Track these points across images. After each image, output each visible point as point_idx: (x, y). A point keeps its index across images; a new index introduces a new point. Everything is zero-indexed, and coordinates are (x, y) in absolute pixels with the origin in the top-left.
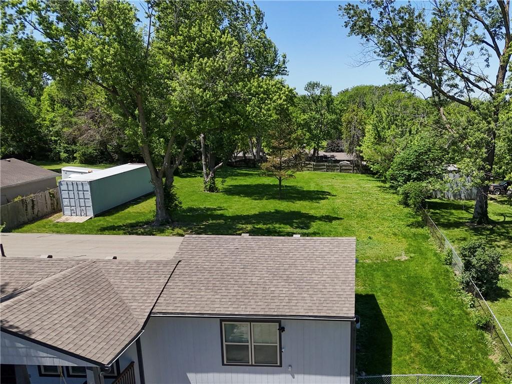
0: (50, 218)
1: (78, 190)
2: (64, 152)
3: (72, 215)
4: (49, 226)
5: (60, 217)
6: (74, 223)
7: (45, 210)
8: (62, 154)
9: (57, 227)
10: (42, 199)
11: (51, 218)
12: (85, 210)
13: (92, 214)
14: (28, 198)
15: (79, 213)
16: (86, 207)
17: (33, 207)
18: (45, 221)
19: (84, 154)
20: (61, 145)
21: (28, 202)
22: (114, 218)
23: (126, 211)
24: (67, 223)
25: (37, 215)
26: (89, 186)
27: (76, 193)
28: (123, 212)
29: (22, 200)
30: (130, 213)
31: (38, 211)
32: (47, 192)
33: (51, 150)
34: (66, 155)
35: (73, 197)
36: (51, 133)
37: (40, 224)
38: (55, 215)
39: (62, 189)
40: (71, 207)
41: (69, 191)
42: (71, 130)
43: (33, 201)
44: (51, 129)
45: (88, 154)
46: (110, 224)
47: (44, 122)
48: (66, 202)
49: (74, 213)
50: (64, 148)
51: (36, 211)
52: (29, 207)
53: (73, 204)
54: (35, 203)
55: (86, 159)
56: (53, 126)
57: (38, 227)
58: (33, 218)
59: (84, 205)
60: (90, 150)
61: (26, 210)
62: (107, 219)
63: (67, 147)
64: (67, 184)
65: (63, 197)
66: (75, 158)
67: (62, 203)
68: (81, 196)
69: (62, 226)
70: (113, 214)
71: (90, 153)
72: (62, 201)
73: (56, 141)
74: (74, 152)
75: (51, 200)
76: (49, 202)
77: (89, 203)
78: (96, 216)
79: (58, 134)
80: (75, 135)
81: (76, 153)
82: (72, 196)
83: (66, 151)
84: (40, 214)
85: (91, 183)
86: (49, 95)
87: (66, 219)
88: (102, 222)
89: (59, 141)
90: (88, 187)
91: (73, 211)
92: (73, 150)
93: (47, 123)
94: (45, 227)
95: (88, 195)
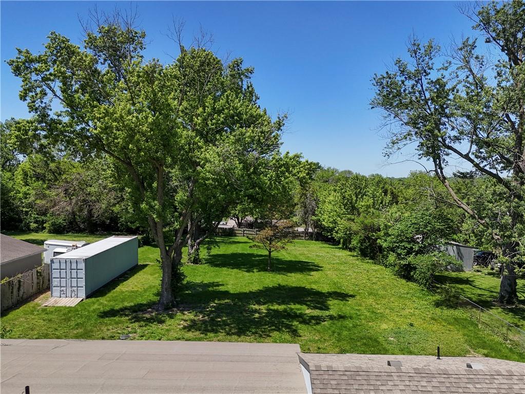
0: (36, 301)
1: (71, 269)
2: (34, 223)
3: (60, 297)
4: (37, 313)
5: (47, 299)
6: (65, 307)
7: (31, 291)
8: (32, 224)
9: (47, 313)
10: (28, 279)
11: (38, 300)
12: (76, 290)
13: (84, 295)
14: (15, 279)
15: (69, 294)
16: (78, 287)
17: (19, 289)
18: (31, 304)
19: (53, 224)
20: (32, 215)
21: (14, 283)
22: (108, 299)
23: (118, 289)
24: (57, 307)
25: (22, 298)
26: (84, 264)
27: (68, 272)
28: (114, 290)
29: (9, 282)
30: (123, 292)
31: (24, 293)
32: (34, 271)
33: (21, 221)
34: (35, 225)
35: (65, 277)
36: (23, 205)
37: (26, 309)
38: (42, 296)
39: (53, 268)
40: (61, 287)
41: (61, 269)
42: (44, 202)
43: (19, 281)
44: (23, 201)
45: (58, 224)
46: (107, 309)
47: (18, 194)
48: (55, 282)
49: (64, 293)
50: (35, 218)
51: (21, 293)
52: (15, 290)
53: (63, 284)
54: (22, 284)
55: (55, 229)
56: (26, 198)
57: (24, 314)
58: (18, 301)
59: (76, 285)
60: (61, 221)
61: (12, 293)
62: (101, 301)
63: (37, 217)
64: (60, 262)
65: (53, 276)
66: (44, 228)
67: (52, 283)
68: (74, 275)
69: (52, 312)
70: (106, 294)
71: (60, 223)
72: (52, 281)
73: (27, 212)
74: (43, 222)
75: (38, 278)
76: (35, 281)
77: (82, 283)
78: (87, 297)
79: (30, 206)
80: (47, 207)
81: (45, 223)
82: (63, 275)
83: (36, 222)
84: (25, 296)
85: (86, 261)
86: (23, 170)
87: (55, 301)
88: (96, 306)
89: (30, 212)
90: (82, 266)
91: (62, 293)
92: (43, 220)
93: (21, 195)
94: (33, 314)
95: (82, 274)
